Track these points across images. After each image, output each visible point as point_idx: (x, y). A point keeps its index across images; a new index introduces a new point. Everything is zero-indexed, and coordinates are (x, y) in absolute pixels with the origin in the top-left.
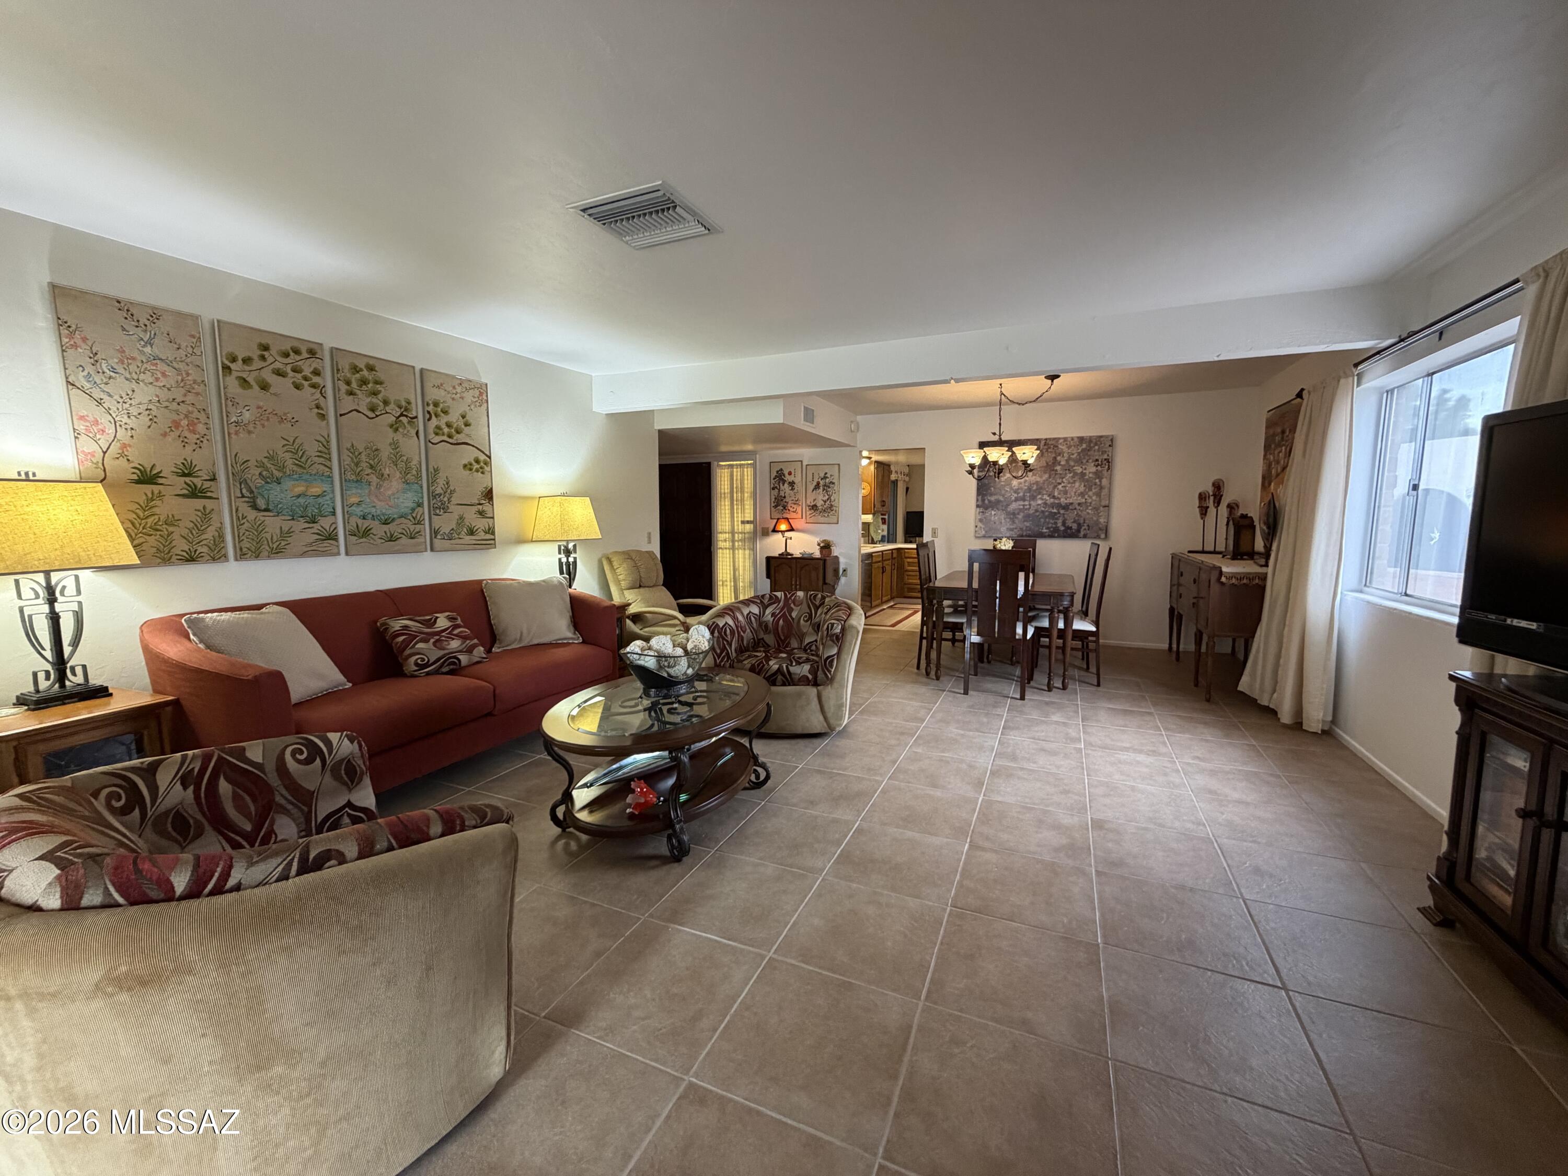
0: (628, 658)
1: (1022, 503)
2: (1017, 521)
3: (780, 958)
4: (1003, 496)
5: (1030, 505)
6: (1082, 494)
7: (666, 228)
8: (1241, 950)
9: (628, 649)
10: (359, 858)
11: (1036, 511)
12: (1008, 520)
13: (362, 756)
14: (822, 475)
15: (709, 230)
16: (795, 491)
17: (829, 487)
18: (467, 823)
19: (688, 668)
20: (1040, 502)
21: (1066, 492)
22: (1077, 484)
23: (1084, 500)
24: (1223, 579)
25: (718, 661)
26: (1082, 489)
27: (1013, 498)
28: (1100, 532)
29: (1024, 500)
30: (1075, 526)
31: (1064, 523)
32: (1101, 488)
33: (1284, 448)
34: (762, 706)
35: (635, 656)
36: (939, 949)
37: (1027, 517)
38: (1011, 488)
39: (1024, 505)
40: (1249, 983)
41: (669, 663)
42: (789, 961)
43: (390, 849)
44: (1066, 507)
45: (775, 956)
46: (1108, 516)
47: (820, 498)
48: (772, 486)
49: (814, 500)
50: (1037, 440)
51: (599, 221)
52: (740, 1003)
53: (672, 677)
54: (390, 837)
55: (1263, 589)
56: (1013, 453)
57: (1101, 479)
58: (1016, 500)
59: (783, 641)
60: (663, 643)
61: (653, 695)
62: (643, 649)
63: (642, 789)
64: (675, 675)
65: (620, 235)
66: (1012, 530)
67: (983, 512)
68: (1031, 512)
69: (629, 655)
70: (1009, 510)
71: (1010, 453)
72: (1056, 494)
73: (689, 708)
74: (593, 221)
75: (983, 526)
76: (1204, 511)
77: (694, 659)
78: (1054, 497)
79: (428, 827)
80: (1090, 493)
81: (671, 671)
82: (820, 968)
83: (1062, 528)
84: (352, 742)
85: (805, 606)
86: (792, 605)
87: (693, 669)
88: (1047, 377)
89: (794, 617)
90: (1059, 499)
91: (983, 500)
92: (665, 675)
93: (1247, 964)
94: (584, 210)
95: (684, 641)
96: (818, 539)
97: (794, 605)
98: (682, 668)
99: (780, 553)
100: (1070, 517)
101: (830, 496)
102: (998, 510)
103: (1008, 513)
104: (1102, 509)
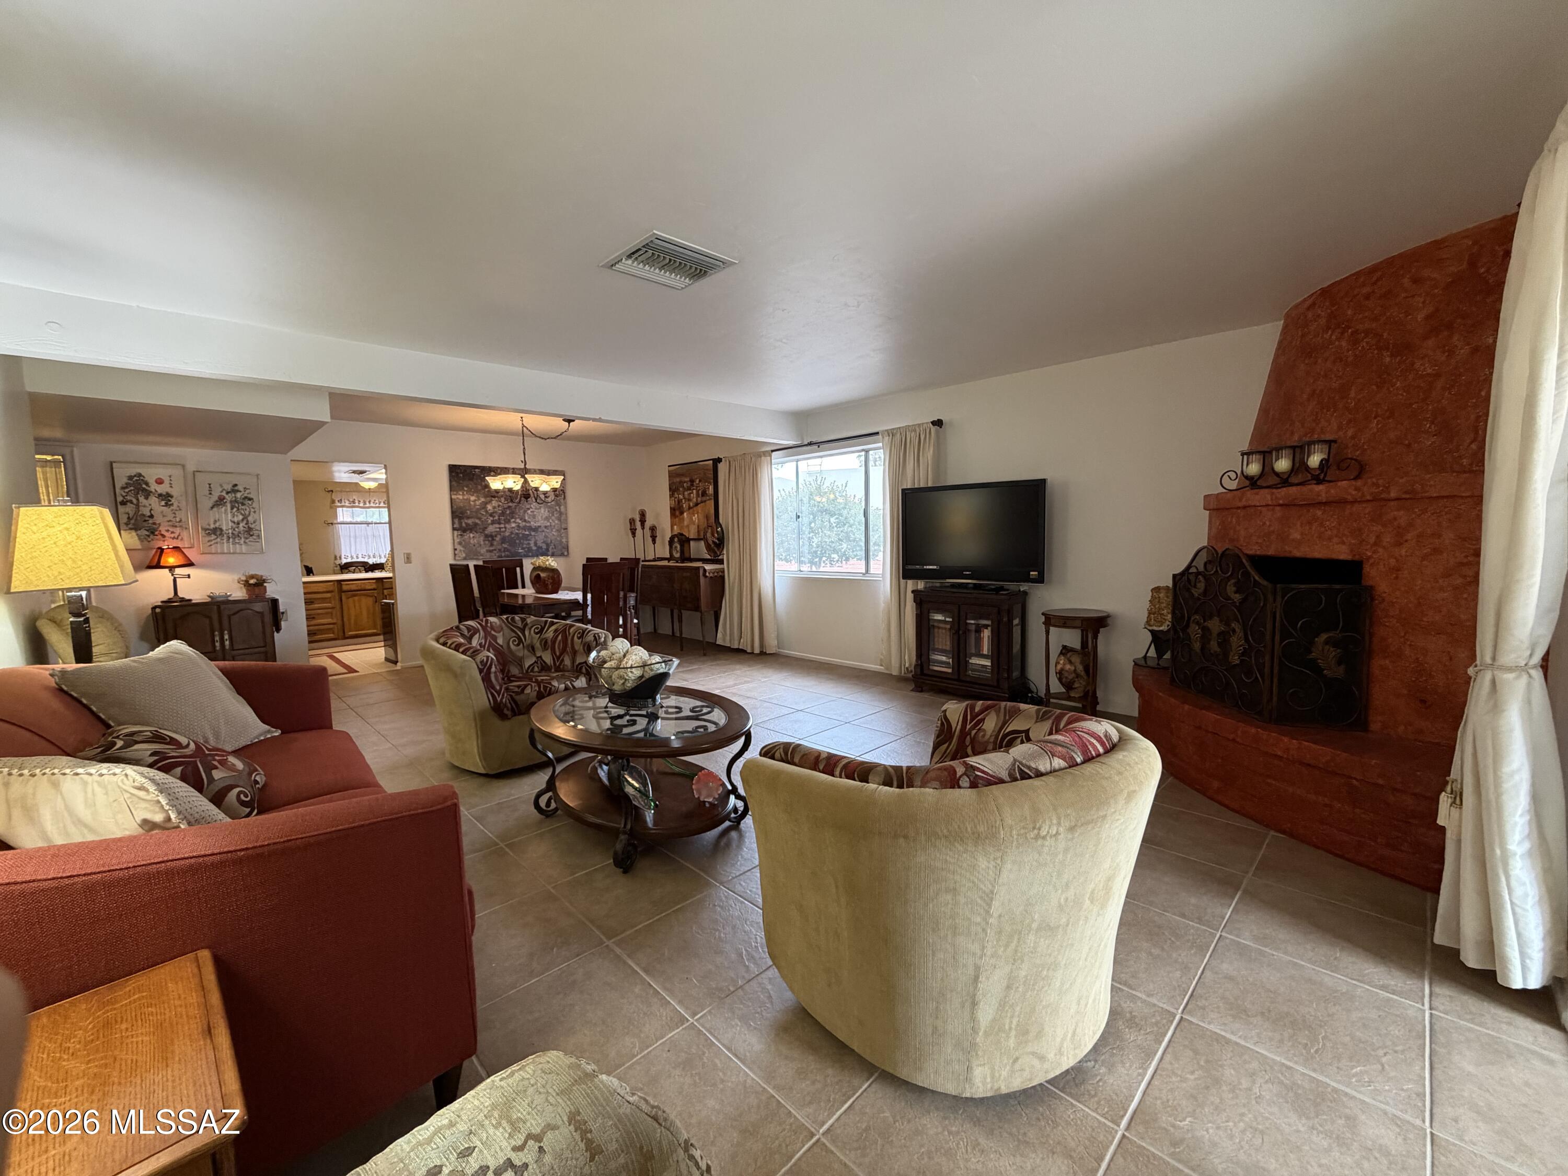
1: (497, 526)
2: (495, 543)
4: (480, 519)
5: (505, 528)
6: (547, 519)
11: (512, 533)
12: (487, 542)
14: (229, 488)
16: (174, 507)
17: (243, 504)
20: (513, 525)
21: (534, 516)
22: (542, 510)
23: (549, 524)
26: (546, 514)
27: (490, 521)
28: (564, 550)
29: (500, 523)
30: (544, 546)
31: (536, 544)
32: (561, 513)
33: (694, 491)
37: (503, 540)
38: (487, 512)
39: (500, 528)
44: (536, 529)
46: (567, 538)
47: (226, 518)
48: (120, 499)
49: (215, 522)
50: (506, 468)
57: (560, 506)
58: (493, 523)
66: (491, 551)
67: (461, 535)
68: (507, 534)
70: (486, 532)
72: (527, 518)
75: (462, 549)
76: (634, 534)
78: (525, 521)
80: (553, 518)
83: (534, 548)
88: (564, 420)
90: (529, 522)
91: (460, 523)
100: (540, 538)
101: (245, 518)
102: (477, 533)
103: (486, 536)
104: (563, 531)
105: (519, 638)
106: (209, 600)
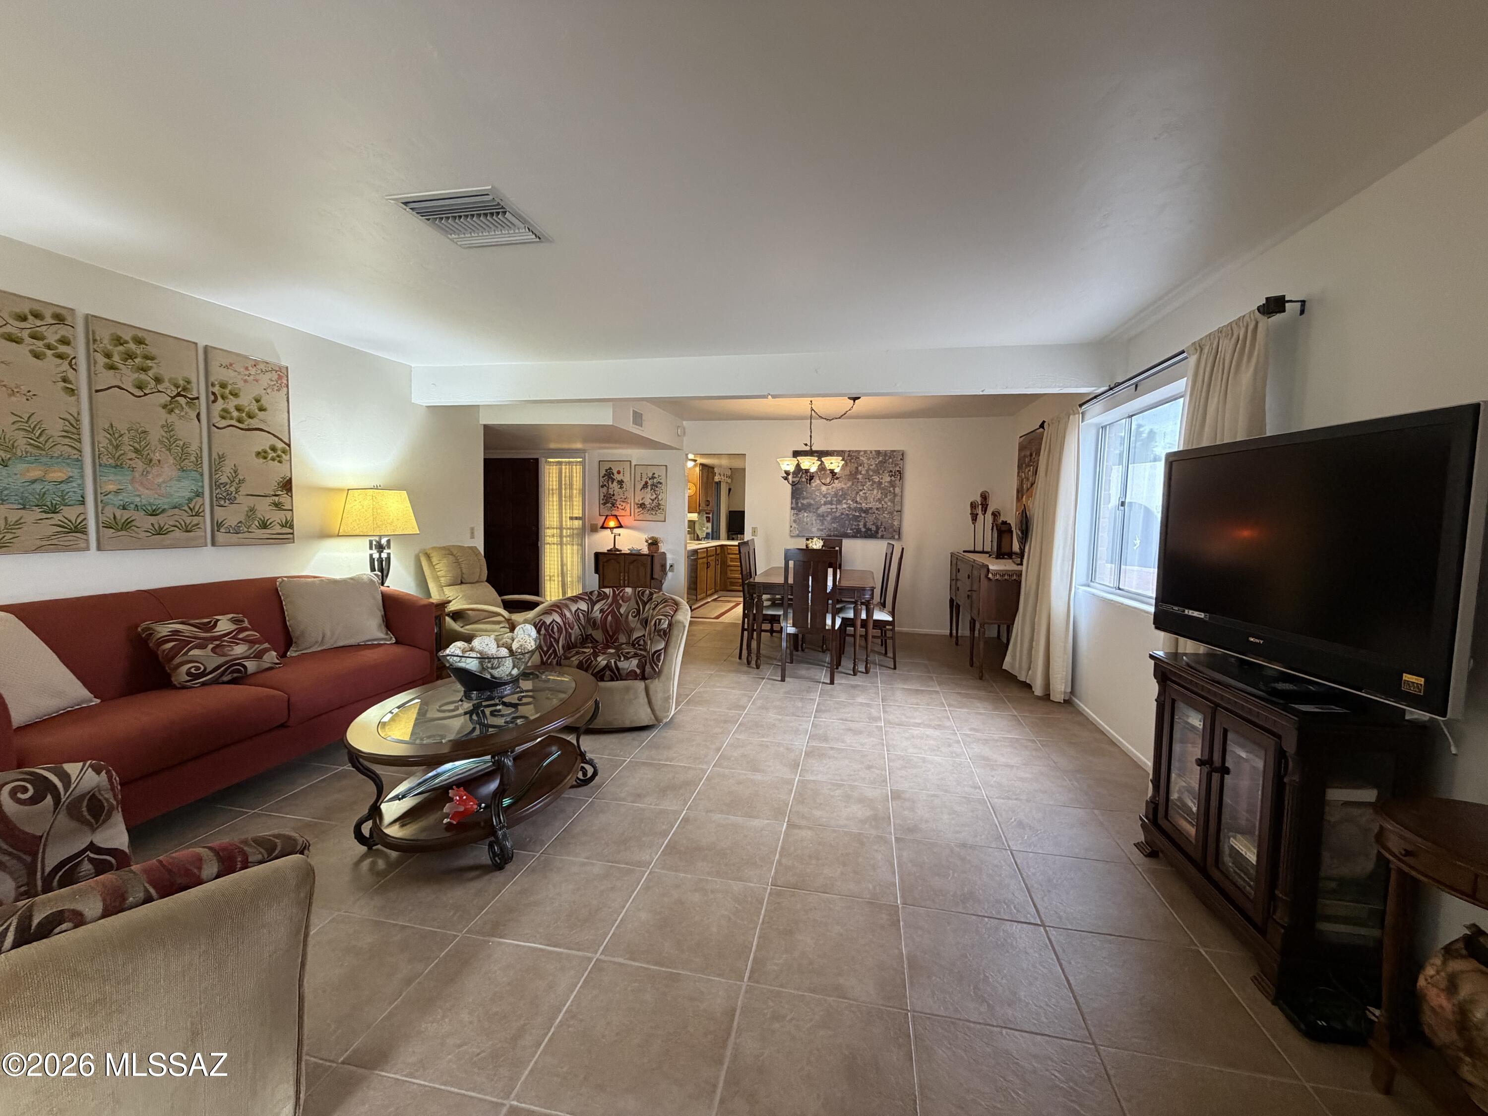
0: (448, 661)
1: (829, 506)
2: (826, 523)
3: (606, 958)
4: (814, 500)
5: (837, 508)
6: (879, 500)
7: (495, 231)
8: (1010, 896)
9: (448, 651)
10: (104, 916)
11: (842, 514)
12: (818, 521)
13: (113, 789)
14: (650, 475)
15: (539, 238)
16: (624, 489)
17: (657, 487)
18: (250, 859)
19: (513, 668)
20: (845, 506)
21: (866, 498)
22: (875, 491)
23: (881, 506)
24: (990, 576)
25: (545, 659)
26: (879, 496)
27: (823, 502)
28: (894, 533)
29: (832, 504)
30: (874, 528)
31: (865, 525)
32: (895, 495)
33: (1032, 468)
34: (591, 703)
35: (455, 658)
36: (761, 929)
37: (834, 519)
38: (821, 493)
39: (832, 509)
40: (1016, 924)
41: (492, 665)
42: (616, 960)
43: (148, 899)
44: (866, 511)
45: (603, 957)
46: (901, 521)
47: (648, 497)
48: (601, 484)
49: (642, 499)
50: (842, 451)
51: (422, 216)
52: (566, 1012)
53: (496, 678)
54: (147, 885)
55: (1019, 584)
56: (822, 462)
57: (894, 487)
58: (825, 504)
59: (611, 637)
60: (485, 643)
61: (475, 698)
62: (464, 651)
63: (461, 797)
64: (499, 676)
65: (446, 231)
66: (822, 530)
67: (796, 514)
68: (838, 514)
69: (448, 658)
70: (819, 512)
71: (820, 463)
72: (858, 499)
73: (514, 710)
74: (418, 215)
75: (797, 527)
76: (974, 518)
77: (520, 659)
78: (856, 502)
79: (200, 869)
80: (886, 500)
81: (496, 673)
82: (648, 963)
83: (863, 530)
84: (98, 773)
85: (633, 602)
86: (621, 602)
87: (518, 669)
88: (849, 398)
89: (622, 612)
90: (861, 504)
91: (797, 503)
92: (489, 677)
93: (1015, 908)
94: (406, 203)
95: (509, 641)
96: (646, 536)
97: (623, 601)
98: (507, 669)
99: (609, 549)
100: (870, 519)
101: (657, 496)
102: (810, 512)
103: (819, 516)
104: (895, 513)
105: (639, 611)
106: (628, 552)
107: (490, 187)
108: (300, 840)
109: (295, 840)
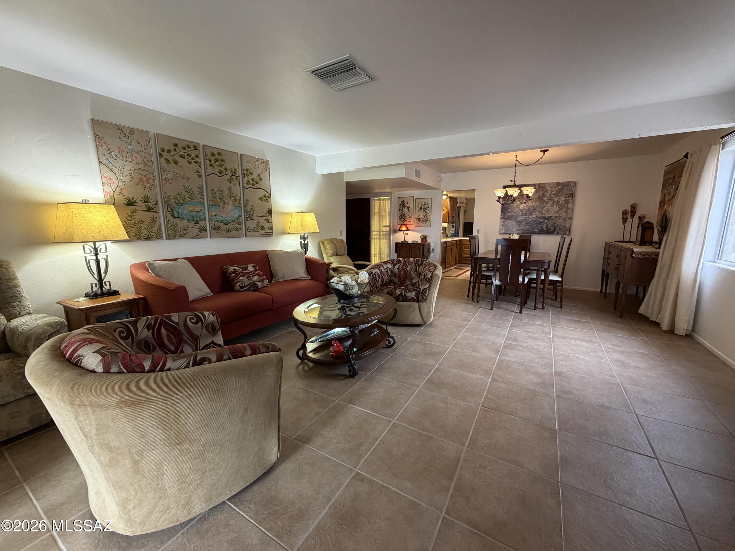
0: (331, 285)
1: (525, 216)
2: (521, 226)
3: (398, 423)
4: (515, 213)
5: (529, 217)
6: (557, 212)
7: (351, 79)
8: (633, 438)
9: (331, 281)
10: (217, 362)
11: (532, 220)
12: (517, 225)
13: (218, 322)
14: (423, 203)
15: (371, 79)
16: (410, 211)
17: (427, 209)
18: (261, 351)
19: (358, 291)
20: (534, 216)
21: (548, 211)
22: (555, 207)
23: (558, 215)
24: (634, 255)
25: (372, 290)
26: (557, 209)
27: (520, 214)
28: (566, 231)
29: (526, 215)
30: (552, 228)
31: (547, 227)
32: (568, 208)
33: (674, 186)
34: (393, 309)
35: (334, 284)
36: (475, 425)
37: (527, 224)
38: (519, 209)
39: (525, 218)
40: (637, 454)
41: (350, 288)
42: (403, 424)
43: (230, 359)
44: (548, 219)
45: (396, 422)
46: (571, 224)
47: (422, 215)
48: (399, 209)
49: (419, 216)
50: (534, 184)
51: (319, 77)
52: (380, 441)
53: (351, 294)
54: (229, 354)
55: (656, 260)
56: (521, 191)
57: (568, 204)
58: (522, 215)
59: (403, 281)
60: (347, 279)
61: (342, 303)
62: (338, 281)
63: (337, 344)
64: (352, 294)
65: (329, 83)
66: (519, 229)
67: (504, 221)
68: (529, 221)
69: (331, 284)
70: (517, 220)
72: (543, 212)
73: (358, 309)
74: (317, 77)
75: (504, 228)
76: (625, 220)
77: (361, 287)
78: (542, 214)
79: (245, 351)
80: (562, 211)
81: (351, 292)
82: (417, 428)
83: (545, 229)
84: (214, 316)
85: (414, 264)
86: (407, 264)
87: (361, 291)
88: (541, 151)
89: (408, 270)
90: (544, 214)
91: (504, 215)
92: (348, 294)
93: (636, 445)
94: (313, 72)
95: (357, 279)
96: (420, 235)
97: (409, 264)
98: (355, 291)
99: (402, 241)
100: (550, 223)
101: (426, 215)
102: (512, 220)
103: (517, 222)
104: (568, 219)
105: (416, 269)
106: (412, 242)
107: (349, 55)
108: (278, 346)
109: (276, 347)
